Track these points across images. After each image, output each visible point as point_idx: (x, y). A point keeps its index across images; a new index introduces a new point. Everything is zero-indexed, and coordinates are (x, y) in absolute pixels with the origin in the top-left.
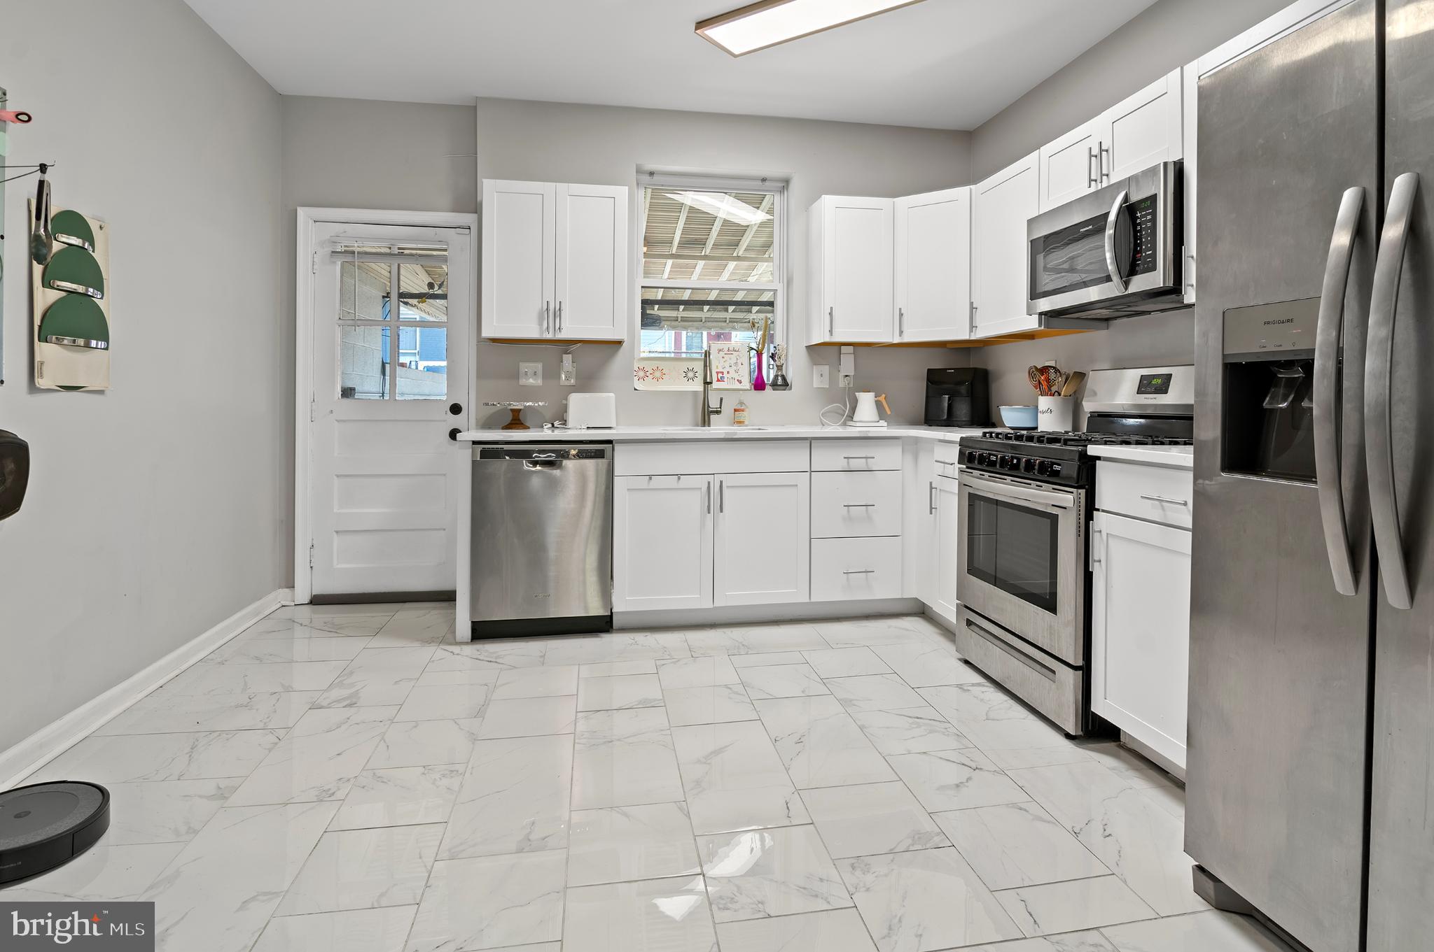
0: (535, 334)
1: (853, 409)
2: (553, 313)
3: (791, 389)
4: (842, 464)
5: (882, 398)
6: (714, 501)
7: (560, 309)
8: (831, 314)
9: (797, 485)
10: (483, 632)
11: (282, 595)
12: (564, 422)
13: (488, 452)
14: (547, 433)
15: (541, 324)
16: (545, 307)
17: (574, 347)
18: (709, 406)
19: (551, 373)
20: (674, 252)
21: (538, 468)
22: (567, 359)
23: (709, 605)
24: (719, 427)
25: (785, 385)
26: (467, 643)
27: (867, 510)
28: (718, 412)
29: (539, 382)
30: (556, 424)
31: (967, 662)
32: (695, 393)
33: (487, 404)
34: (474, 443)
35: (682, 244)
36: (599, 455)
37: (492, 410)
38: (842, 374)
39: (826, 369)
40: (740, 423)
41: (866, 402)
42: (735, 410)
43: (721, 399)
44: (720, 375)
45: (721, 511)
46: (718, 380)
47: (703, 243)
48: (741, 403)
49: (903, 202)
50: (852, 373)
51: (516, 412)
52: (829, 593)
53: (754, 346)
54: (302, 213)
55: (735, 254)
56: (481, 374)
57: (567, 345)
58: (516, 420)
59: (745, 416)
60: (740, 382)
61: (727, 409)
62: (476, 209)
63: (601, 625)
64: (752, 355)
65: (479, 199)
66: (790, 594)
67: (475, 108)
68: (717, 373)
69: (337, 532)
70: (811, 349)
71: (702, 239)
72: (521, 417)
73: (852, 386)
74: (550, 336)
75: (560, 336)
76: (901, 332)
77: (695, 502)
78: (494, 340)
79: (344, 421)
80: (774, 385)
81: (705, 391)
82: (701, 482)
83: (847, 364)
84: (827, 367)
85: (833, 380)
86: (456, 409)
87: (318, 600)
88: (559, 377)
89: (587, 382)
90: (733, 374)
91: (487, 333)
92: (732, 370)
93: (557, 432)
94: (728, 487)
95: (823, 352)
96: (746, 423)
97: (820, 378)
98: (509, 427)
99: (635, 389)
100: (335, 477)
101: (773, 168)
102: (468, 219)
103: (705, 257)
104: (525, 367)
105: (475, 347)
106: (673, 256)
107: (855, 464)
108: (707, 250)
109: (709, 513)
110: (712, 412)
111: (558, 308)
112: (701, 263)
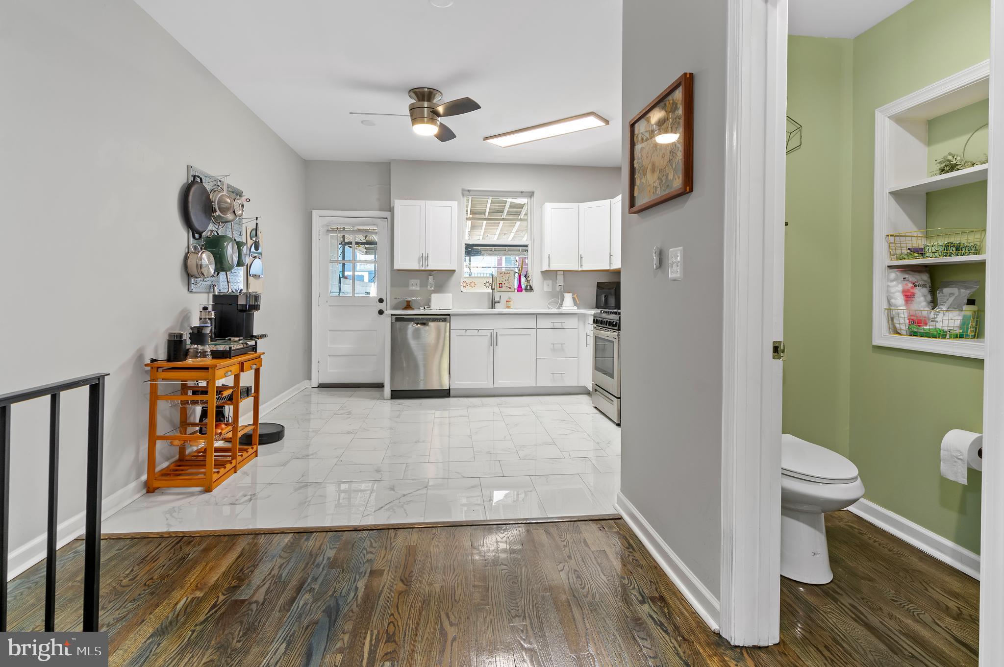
0: (417, 268)
1: (563, 300)
2: (424, 258)
3: (534, 291)
4: (551, 325)
5: (575, 296)
6: (493, 341)
7: (428, 257)
8: (549, 257)
9: (530, 335)
10: (397, 395)
11: (306, 384)
12: (429, 306)
13: (399, 319)
14: (422, 311)
15: (419, 263)
16: (421, 256)
17: (434, 272)
18: (494, 300)
19: (424, 284)
20: (486, 217)
21: (419, 326)
22: (431, 278)
23: (491, 386)
24: (499, 309)
25: (531, 289)
26: (389, 400)
27: (562, 346)
28: (499, 302)
29: (418, 288)
30: (426, 307)
31: (595, 407)
32: (489, 293)
33: (396, 298)
34: (392, 315)
35: (490, 213)
36: (445, 320)
37: (397, 301)
38: (558, 284)
39: (550, 282)
40: (509, 307)
41: (568, 298)
42: (507, 301)
43: (500, 296)
44: (501, 285)
45: (497, 345)
46: (500, 287)
47: (502, 212)
48: (510, 298)
49: (583, 205)
50: (562, 284)
51: (408, 302)
52: (545, 382)
53: (517, 271)
54: (314, 212)
55: (519, 218)
56: (392, 285)
57: (431, 272)
58: (408, 306)
59: (511, 304)
60: (510, 288)
61: (503, 301)
62: (391, 210)
63: (445, 394)
64: (516, 276)
65: (392, 206)
66: (527, 382)
67: (390, 163)
68: (499, 284)
69: (329, 356)
70: (543, 272)
71: (501, 210)
72: (410, 304)
73: (562, 290)
74: (423, 268)
75: (427, 268)
76: (581, 265)
77: (485, 341)
78: (398, 270)
79: (332, 306)
80: (526, 289)
81: (493, 293)
82: (488, 333)
83: (560, 280)
84: (551, 281)
85: (554, 287)
86: (381, 301)
87: (321, 386)
88: (427, 287)
89: (440, 288)
90: (507, 284)
91: (396, 268)
92: (506, 283)
93: (426, 311)
94: (500, 335)
95: (548, 274)
96: (512, 307)
97: (547, 286)
98: (405, 308)
99: (462, 292)
100: (328, 331)
101: (527, 188)
102: (387, 214)
103: (503, 219)
104: (412, 281)
105: (390, 273)
106: (485, 219)
107: (556, 325)
108: (504, 216)
109: (491, 345)
110: (496, 302)
111: (427, 256)
112: (502, 222)
